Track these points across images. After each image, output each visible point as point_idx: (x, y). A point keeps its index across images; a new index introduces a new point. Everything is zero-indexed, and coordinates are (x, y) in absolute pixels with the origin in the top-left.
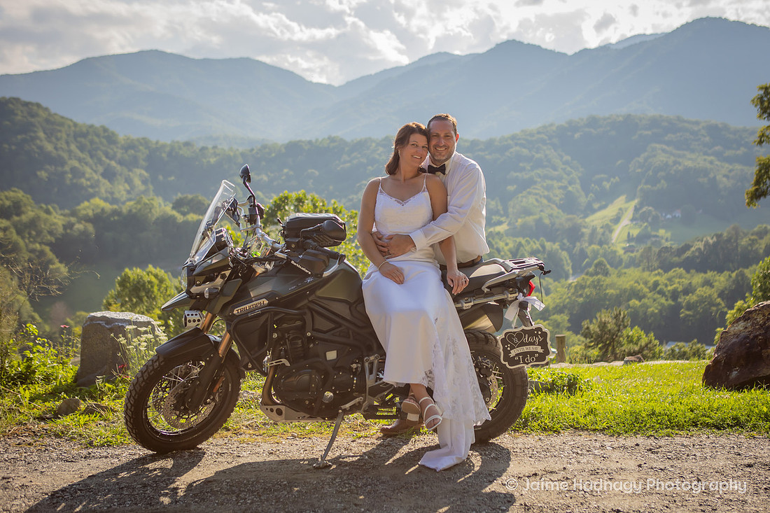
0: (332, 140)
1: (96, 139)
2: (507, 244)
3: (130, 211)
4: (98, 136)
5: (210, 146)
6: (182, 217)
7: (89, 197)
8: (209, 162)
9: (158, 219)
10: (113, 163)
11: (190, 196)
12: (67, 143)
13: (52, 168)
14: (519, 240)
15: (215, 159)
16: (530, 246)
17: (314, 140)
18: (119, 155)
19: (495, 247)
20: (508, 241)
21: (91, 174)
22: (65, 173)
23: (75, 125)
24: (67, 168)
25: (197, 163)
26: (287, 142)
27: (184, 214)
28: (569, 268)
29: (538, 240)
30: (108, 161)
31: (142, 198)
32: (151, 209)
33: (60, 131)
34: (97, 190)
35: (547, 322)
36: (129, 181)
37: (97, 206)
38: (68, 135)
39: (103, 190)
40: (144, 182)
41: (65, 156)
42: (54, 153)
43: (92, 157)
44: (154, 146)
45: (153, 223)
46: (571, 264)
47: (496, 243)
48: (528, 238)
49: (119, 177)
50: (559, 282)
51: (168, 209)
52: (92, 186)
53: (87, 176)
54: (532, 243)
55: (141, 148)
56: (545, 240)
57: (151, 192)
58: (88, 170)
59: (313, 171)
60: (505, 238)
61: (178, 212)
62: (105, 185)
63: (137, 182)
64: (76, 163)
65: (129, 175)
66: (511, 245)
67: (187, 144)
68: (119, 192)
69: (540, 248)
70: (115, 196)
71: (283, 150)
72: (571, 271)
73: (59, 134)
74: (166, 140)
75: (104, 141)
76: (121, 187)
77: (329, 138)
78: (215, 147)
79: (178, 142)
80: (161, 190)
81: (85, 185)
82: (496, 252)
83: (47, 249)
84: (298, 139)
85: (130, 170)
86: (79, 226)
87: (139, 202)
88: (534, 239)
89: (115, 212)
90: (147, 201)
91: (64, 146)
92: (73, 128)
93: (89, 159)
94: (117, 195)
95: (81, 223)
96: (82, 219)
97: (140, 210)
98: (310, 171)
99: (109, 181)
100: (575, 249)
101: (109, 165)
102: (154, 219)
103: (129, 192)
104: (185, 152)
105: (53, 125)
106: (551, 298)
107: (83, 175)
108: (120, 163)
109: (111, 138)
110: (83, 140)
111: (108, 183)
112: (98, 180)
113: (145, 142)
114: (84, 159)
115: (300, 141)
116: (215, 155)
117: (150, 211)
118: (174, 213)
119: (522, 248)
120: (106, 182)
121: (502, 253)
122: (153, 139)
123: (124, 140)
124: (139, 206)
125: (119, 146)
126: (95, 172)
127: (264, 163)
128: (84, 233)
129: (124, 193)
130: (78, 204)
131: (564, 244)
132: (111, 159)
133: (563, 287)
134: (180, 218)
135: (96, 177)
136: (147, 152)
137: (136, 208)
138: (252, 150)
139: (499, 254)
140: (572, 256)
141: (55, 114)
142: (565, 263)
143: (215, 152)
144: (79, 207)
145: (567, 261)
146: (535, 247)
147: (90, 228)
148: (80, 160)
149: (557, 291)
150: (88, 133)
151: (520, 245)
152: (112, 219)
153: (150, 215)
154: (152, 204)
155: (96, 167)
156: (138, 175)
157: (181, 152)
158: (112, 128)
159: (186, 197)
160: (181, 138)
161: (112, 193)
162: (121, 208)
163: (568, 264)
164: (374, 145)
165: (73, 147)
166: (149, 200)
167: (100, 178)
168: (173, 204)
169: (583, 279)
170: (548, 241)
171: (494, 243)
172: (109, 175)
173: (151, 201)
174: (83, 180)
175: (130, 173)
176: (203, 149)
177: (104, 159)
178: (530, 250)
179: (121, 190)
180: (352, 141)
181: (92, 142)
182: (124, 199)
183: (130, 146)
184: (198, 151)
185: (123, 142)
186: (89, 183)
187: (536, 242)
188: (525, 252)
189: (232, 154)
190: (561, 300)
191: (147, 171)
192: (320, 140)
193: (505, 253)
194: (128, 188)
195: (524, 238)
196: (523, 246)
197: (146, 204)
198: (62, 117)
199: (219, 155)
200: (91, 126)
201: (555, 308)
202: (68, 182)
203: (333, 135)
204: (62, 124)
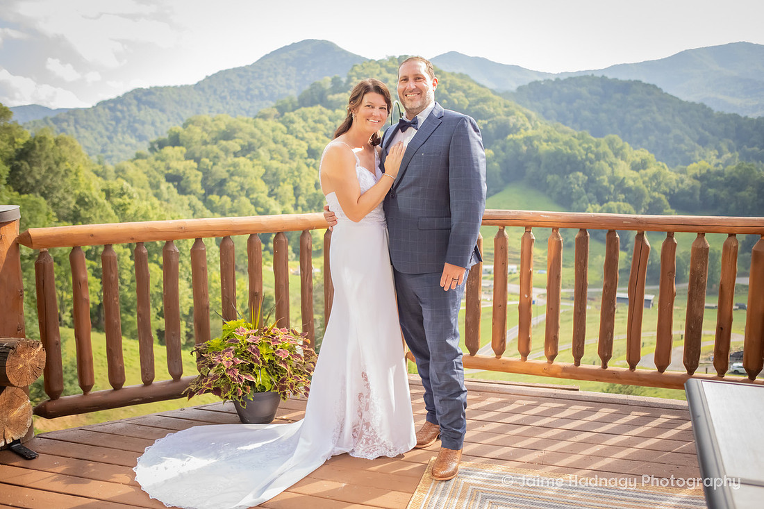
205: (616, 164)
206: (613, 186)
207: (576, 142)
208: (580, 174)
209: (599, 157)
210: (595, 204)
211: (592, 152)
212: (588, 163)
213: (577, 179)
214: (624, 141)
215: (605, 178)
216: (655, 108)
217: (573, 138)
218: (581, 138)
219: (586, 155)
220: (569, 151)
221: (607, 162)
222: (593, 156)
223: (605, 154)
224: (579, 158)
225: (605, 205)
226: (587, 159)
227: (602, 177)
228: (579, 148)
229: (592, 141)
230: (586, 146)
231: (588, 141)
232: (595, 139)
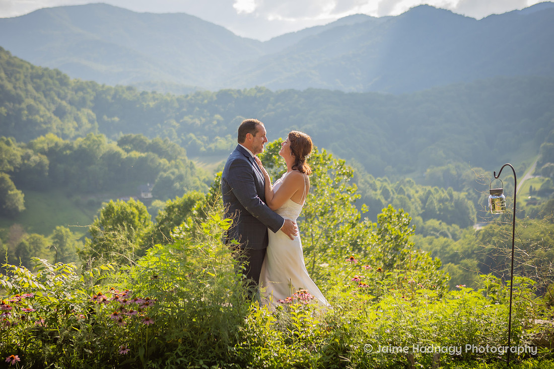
0: (259, 90)
1: (50, 81)
2: (417, 192)
3: (80, 146)
4: (52, 78)
5: (150, 91)
6: (126, 153)
7: (44, 132)
8: (148, 105)
9: (104, 154)
10: (64, 103)
11: (133, 136)
12: (25, 83)
13: (10, 105)
14: (429, 188)
15: (154, 103)
16: (438, 194)
17: (242, 90)
18: (69, 96)
19: (406, 193)
20: (418, 189)
21: (44, 111)
22: (21, 110)
23: (33, 67)
24: (24, 105)
25: (138, 106)
26: (217, 90)
27: (127, 151)
28: (474, 216)
29: (446, 190)
30: (59, 101)
31: (91, 135)
32: (99, 145)
33: (19, 72)
34: (49, 126)
35: (458, 265)
36: (77, 119)
37: (52, 141)
38: (26, 76)
39: (54, 126)
40: (91, 121)
41: (23, 94)
42: (13, 92)
43: (46, 96)
44: (101, 89)
45: (101, 158)
46: (476, 213)
47: (407, 190)
48: (437, 187)
49: (68, 115)
50: (467, 229)
51: (114, 146)
52: (45, 123)
53: (41, 113)
54: (440, 192)
55: (89, 90)
56: (452, 189)
57: (97, 130)
58: (42, 108)
59: (241, 117)
60: (415, 186)
61: (123, 149)
62: (56, 122)
63: (84, 120)
64: (31, 102)
65: (77, 114)
66: (421, 193)
67: (130, 88)
68: (69, 129)
69: (448, 197)
70: (65, 132)
71: (215, 98)
72: (476, 219)
73: (18, 75)
74: (111, 84)
75: (57, 83)
76: (70, 125)
77: (256, 88)
78: (154, 92)
79: (121, 86)
80: (106, 129)
81: (39, 121)
82: (407, 198)
83: (7, 177)
84: (227, 88)
85: (79, 110)
86: (35, 158)
87: (88, 139)
88: (442, 188)
89: (67, 147)
90: (96, 138)
91: (22, 86)
92: (30, 70)
93: (43, 98)
94: (66, 132)
95: (37, 155)
96: (38, 152)
97: (89, 146)
98: (238, 117)
99: (60, 118)
100: (480, 199)
101: (60, 104)
102: (101, 155)
103: (77, 129)
104: (127, 95)
105: (13, 67)
106: (459, 243)
107: (38, 112)
108: (71, 103)
109: (63, 81)
110: (38, 81)
111: (59, 121)
112: (51, 117)
113: (93, 85)
114: (39, 98)
115: (229, 90)
116: (154, 99)
117: (98, 148)
118: (119, 149)
119: (431, 196)
120: (57, 119)
121: (413, 200)
122: (100, 83)
123: (74, 82)
124: (88, 142)
125: (70, 87)
126: (49, 110)
127: (197, 109)
128: (40, 164)
129: (73, 130)
130: (33, 137)
131: (469, 194)
132: (62, 99)
133: (470, 233)
134: (124, 155)
135: (49, 114)
136: (94, 94)
137: (85, 144)
138: (187, 96)
139: (410, 200)
140: (477, 206)
141: (15, 57)
142: (471, 211)
143: (154, 97)
144: (35, 141)
145: (472, 209)
146: (443, 196)
147: (46, 160)
148: (35, 99)
149: (465, 237)
150: (43, 75)
151: (429, 193)
152: (65, 153)
153: (98, 150)
154: (100, 141)
155: (49, 105)
156: (86, 114)
157: (124, 96)
158: (64, 71)
159: (131, 136)
160: (124, 83)
161: (62, 130)
162: (72, 143)
163: (473, 213)
164: (296, 96)
165: (30, 87)
166: (98, 137)
167: (53, 115)
168: (118, 142)
169: (491, 228)
170: (455, 190)
171: (405, 190)
172: (60, 113)
173: (99, 138)
174: (37, 117)
175: (79, 112)
176: (143, 93)
177: (56, 98)
178: (438, 198)
179: (70, 126)
180: (277, 92)
181: (46, 83)
182: (72, 135)
183: (80, 88)
184: (139, 95)
185: (73, 85)
186: (42, 119)
187: (444, 191)
188: (434, 200)
189: (169, 99)
190: (469, 246)
191: (93, 111)
192: (248, 90)
193: (415, 200)
194: (77, 126)
195: (432, 187)
196: (432, 194)
197: (94, 141)
198: (21, 61)
199: (157, 99)
200: (46, 69)
201: (464, 253)
202: (24, 118)
203: (260, 86)
204: (21, 67)
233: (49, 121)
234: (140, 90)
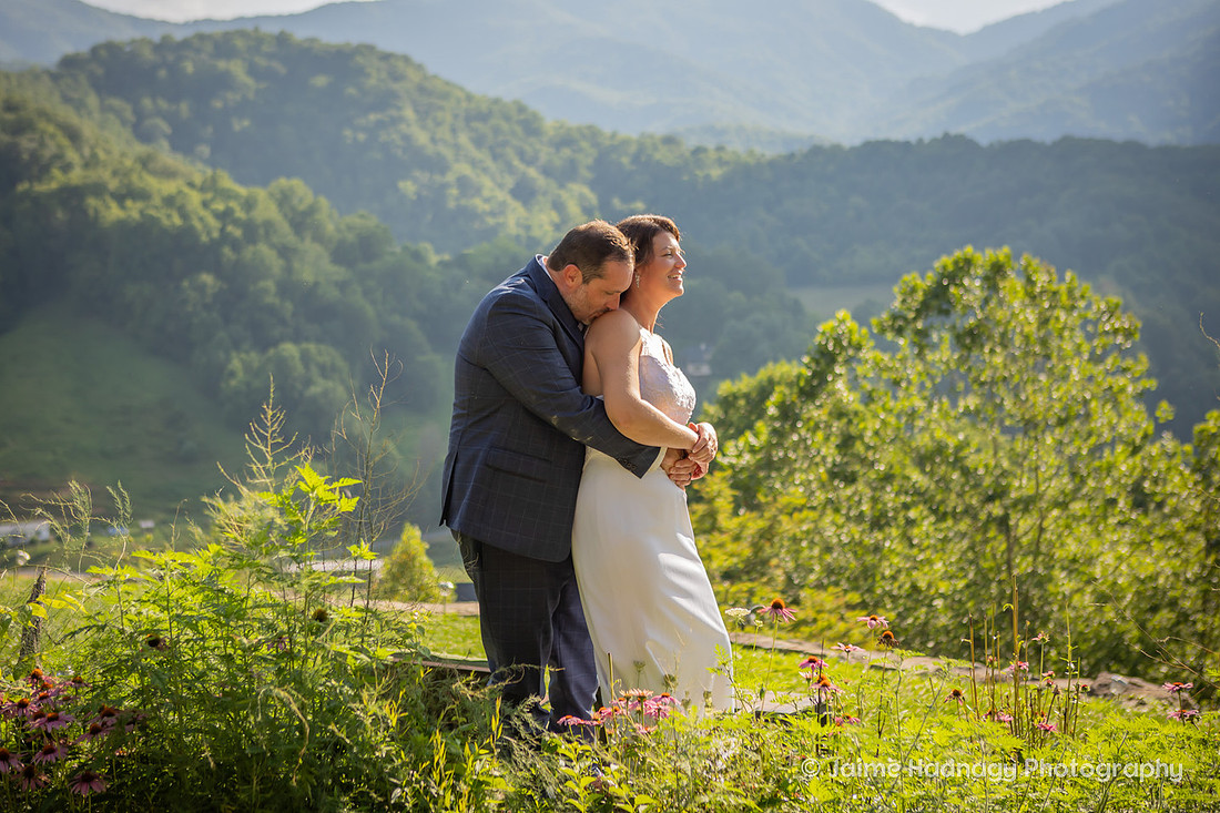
1: (505, 126)
4: (507, 118)
5: (711, 147)
7: (489, 234)
8: (707, 177)
10: (532, 172)
12: (454, 131)
13: (424, 177)
15: (719, 172)
18: (543, 158)
21: (492, 189)
22: (445, 186)
23: (469, 98)
24: (450, 177)
25: (685, 178)
26: (857, 142)
30: (523, 167)
33: (441, 108)
34: (501, 220)
38: (456, 117)
39: (512, 222)
40: (587, 211)
41: (448, 153)
42: (430, 150)
43: (495, 157)
44: (607, 143)
49: (540, 198)
52: (492, 214)
53: (486, 193)
55: (584, 144)
58: (487, 182)
62: (515, 212)
63: (574, 209)
64: (464, 169)
65: (560, 196)
67: (669, 141)
68: (541, 226)
70: (532, 234)
73: (440, 115)
74: (630, 131)
75: (519, 129)
76: (544, 218)
77: (944, 138)
78: (720, 149)
79: (651, 137)
81: (480, 210)
83: (412, 325)
84: (881, 136)
85: (562, 186)
91: (448, 136)
92: (464, 105)
93: (490, 163)
94: (536, 233)
99: (524, 205)
101: (524, 173)
103: (558, 228)
104: (664, 156)
105: (431, 96)
107: (478, 191)
108: (547, 171)
109: (531, 126)
110: (481, 126)
111: (522, 209)
112: (505, 201)
113: (592, 134)
114: (481, 161)
115: (884, 141)
116: (721, 162)
120: (518, 205)
122: (607, 130)
123: (554, 128)
125: (545, 139)
126: (501, 186)
129: (548, 228)
132: (528, 164)
135: (501, 195)
136: (595, 152)
138: (792, 155)
141: (435, 77)
143: (719, 159)
148: (473, 163)
150: (490, 113)
155: (502, 177)
156: (577, 196)
157: (657, 156)
158: (535, 105)
160: (658, 128)
161: (528, 228)
164: (1035, 154)
165: (463, 139)
167: (509, 198)
172: (525, 193)
174: (477, 201)
175: (562, 192)
176: (698, 151)
177: (516, 162)
179: (544, 222)
180: (991, 145)
181: (497, 131)
183: (565, 140)
184: (688, 153)
185: (551, 133)
186: (487, 207)
189: (752, 161)
198: (447, 83)
199: (727, 163)
200: (496, 101)
202: (451, 204)
204: (445, 96)
205: (295, 251)
206: (289, 306)
207: (195, 198)
208: (207, 279)
209: (252, 232)
210: (247, 352)
211: (236, 222)
212: (227, 251)
213: (201, 289)
214: (317, 192)
215: (270, 285)
216: (409, 113)
217: (186, 190)
218: (210, 186)
219: (222, 230)
220: (177, 221)
221: (273, 246)
222: (237, 233)
223: (269, 225)
224: (204, 238)
225: (272, 352)
226: (225, 237)
227: (262, 284)
228: (203, 213)
229: (236, 197)
230: (220, 206)
231: (227, 195)
232: (243, 191)
233: (501, 210)
234: (691, 142)
